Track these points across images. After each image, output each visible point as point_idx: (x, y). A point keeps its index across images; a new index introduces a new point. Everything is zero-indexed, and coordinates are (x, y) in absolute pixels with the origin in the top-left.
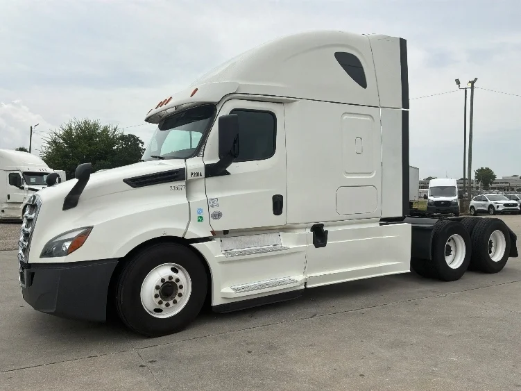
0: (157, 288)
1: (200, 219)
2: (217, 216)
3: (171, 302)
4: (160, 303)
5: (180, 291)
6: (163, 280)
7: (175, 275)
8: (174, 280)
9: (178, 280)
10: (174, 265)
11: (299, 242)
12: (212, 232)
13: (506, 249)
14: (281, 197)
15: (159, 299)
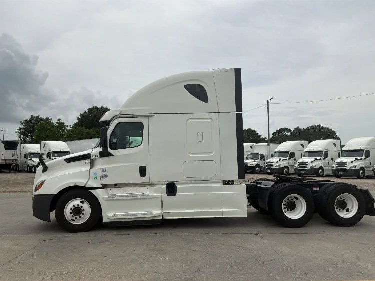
0: (71, 209)
1: (95, 178)
2: (105, 176)
3: (78, 217)
4: (73, 216)
5: (83, 212)
6: (74, 206)
7: (81, 204)
8: (80, 207)
9: (82, 207)
10: (82, 200)
11: (156, 191)
12: (102, 184)
13: (358, 208)
14: (145, 167)
15: (72, 214)
